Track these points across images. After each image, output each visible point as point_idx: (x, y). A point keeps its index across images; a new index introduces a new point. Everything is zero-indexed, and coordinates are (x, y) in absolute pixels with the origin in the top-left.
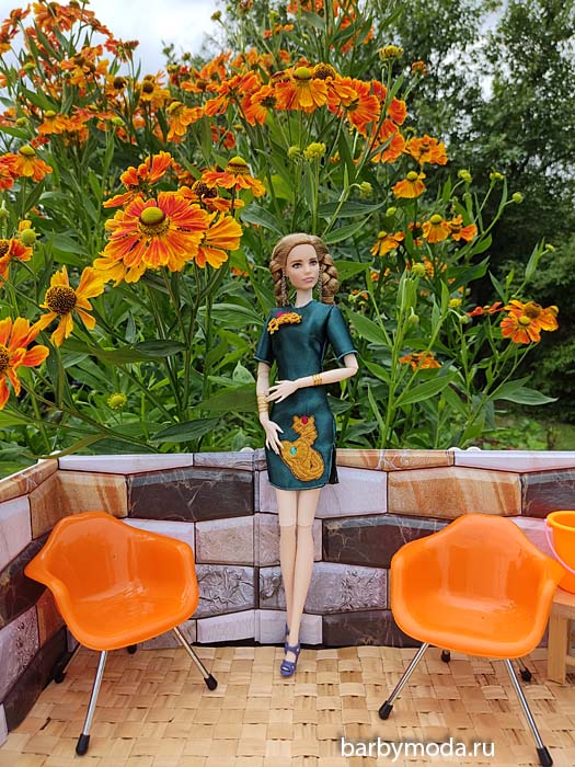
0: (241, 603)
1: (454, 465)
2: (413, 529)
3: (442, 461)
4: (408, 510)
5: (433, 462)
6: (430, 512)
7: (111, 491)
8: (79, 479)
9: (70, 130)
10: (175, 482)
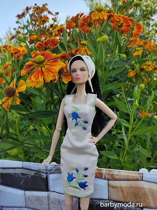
1: (142, 180)
3: (136, 178)
10: (16, 174)
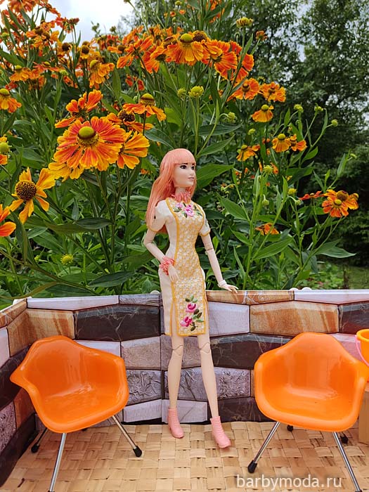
0: (153, 395)
1: (294, 300)
2: (268, 343)
3: (286, 297)
4: (264, 330)
5: (280, 298)
6: (278, 331)
7: (63, 322)
8: (41, 314)
9: (32, 78)
10: (107, 315)
